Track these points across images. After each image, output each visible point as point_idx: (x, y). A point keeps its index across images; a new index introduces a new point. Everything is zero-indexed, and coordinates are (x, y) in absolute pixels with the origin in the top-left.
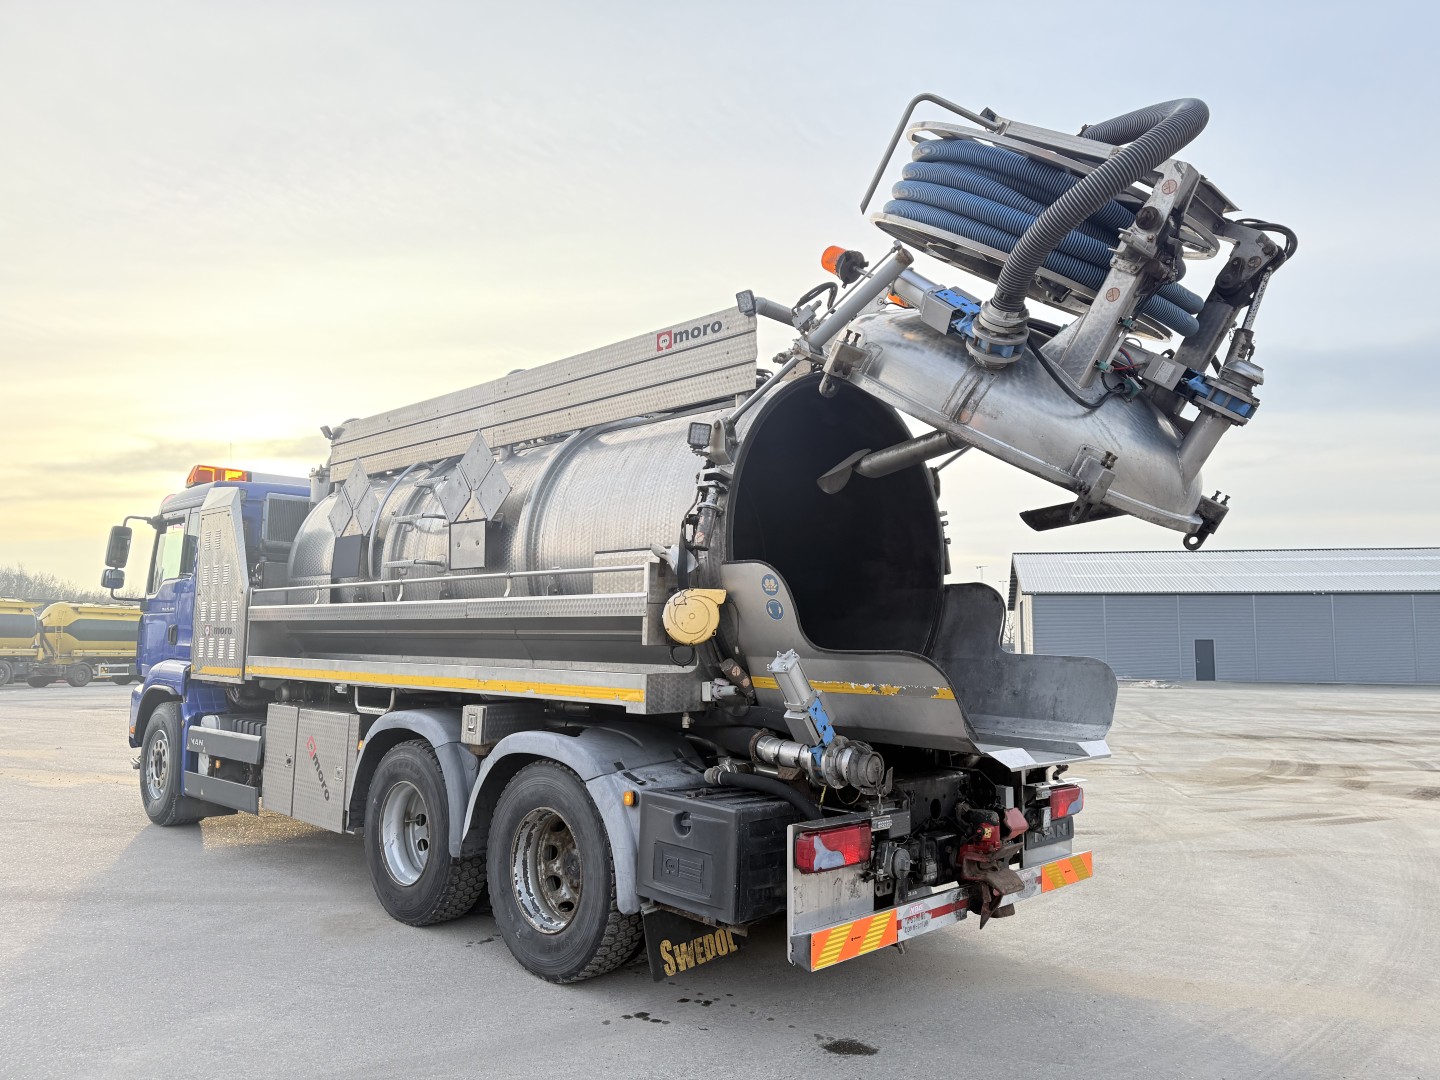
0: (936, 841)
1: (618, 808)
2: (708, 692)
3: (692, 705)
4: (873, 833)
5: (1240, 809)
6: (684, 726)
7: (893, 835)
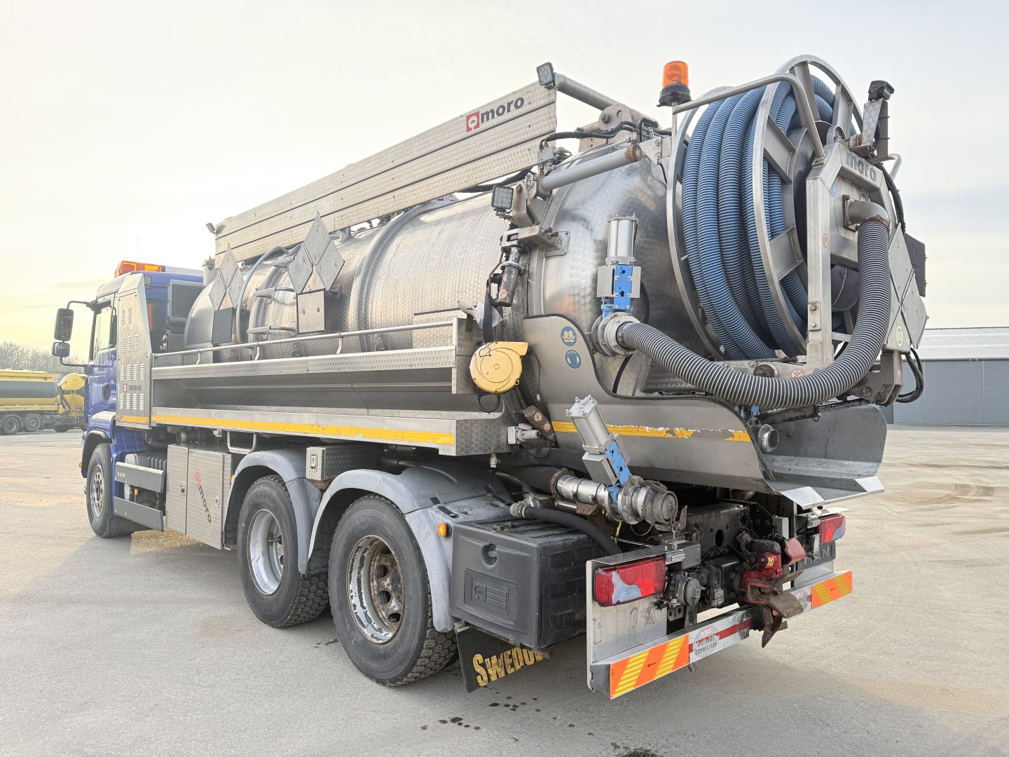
0: (721, 568)
1: (433, 538)
2: (513, 435)
3: (498, 447)
4: (667, 566)
5: (943, 524)
6: (492, 466)
7: (685, 566)
